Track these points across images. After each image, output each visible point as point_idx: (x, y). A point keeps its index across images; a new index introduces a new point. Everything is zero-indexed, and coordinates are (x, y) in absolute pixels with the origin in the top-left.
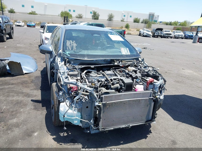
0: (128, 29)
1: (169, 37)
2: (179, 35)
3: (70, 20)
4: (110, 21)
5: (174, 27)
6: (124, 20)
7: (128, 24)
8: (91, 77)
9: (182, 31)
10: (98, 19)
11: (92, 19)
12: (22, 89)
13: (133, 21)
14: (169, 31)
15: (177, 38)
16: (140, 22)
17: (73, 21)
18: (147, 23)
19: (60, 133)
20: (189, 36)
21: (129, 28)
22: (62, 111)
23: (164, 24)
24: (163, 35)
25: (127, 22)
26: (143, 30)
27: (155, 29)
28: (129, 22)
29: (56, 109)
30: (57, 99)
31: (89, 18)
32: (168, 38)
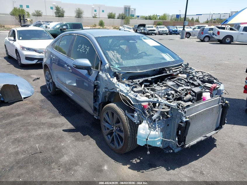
0: (103, 27)
1: (153, 34)
2: (163, 31)
3: (28, 19)
4: (80, 18)
5: (155, 22)
6: (96, 16)
7: (102, 21)
8: (157, 91)
9: (166, 26)
10: (63, 16)
11: (56, 17)
12: (39, 119)
13: (107, 17)
14: (152, 27)
15: (162, 34)
16: (116, 17)
17: (32, 20)
18: (125, 18)
19: (131, 161)
20: (174, 31)
21: (104, 25)
22: (144, 134)
23: (143, 19)
24: (146, 32)
25: (100, 18)
26: (123, 27)
27: (136, 26)
28: (102, 18)
29: (129, 134)
30: (127, 122)
31: (50, 16)
32: (151, 35)
